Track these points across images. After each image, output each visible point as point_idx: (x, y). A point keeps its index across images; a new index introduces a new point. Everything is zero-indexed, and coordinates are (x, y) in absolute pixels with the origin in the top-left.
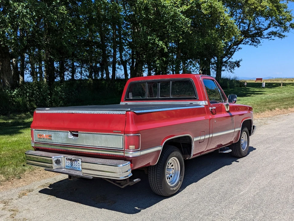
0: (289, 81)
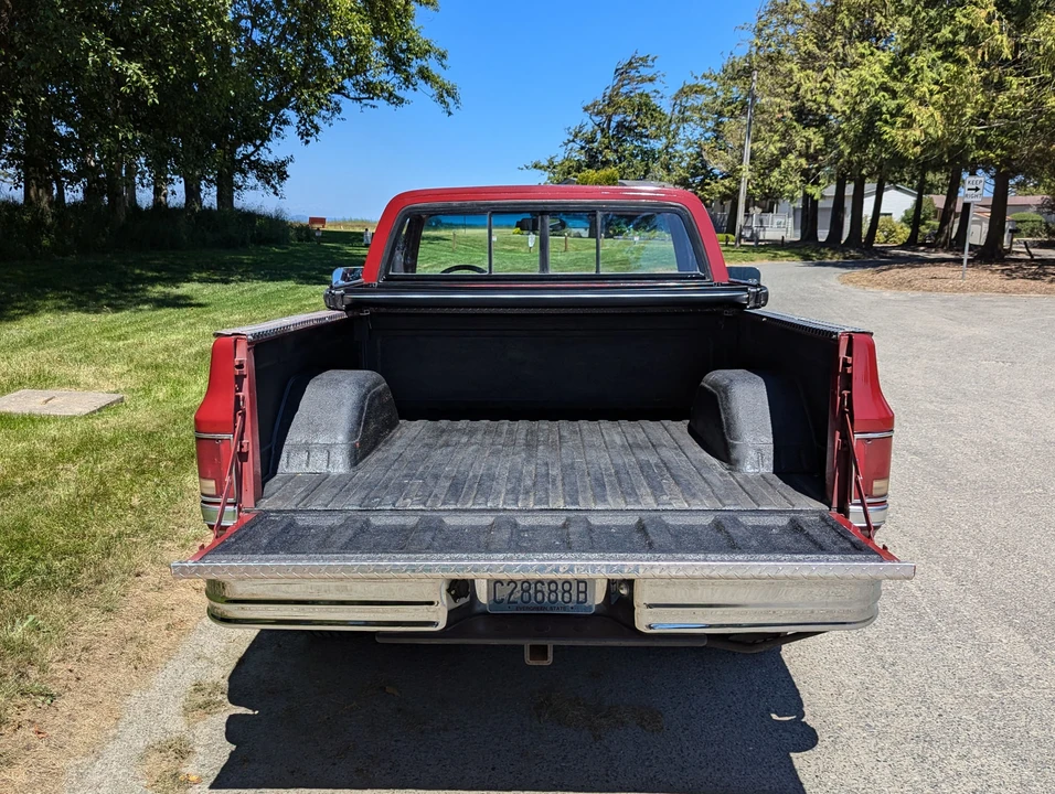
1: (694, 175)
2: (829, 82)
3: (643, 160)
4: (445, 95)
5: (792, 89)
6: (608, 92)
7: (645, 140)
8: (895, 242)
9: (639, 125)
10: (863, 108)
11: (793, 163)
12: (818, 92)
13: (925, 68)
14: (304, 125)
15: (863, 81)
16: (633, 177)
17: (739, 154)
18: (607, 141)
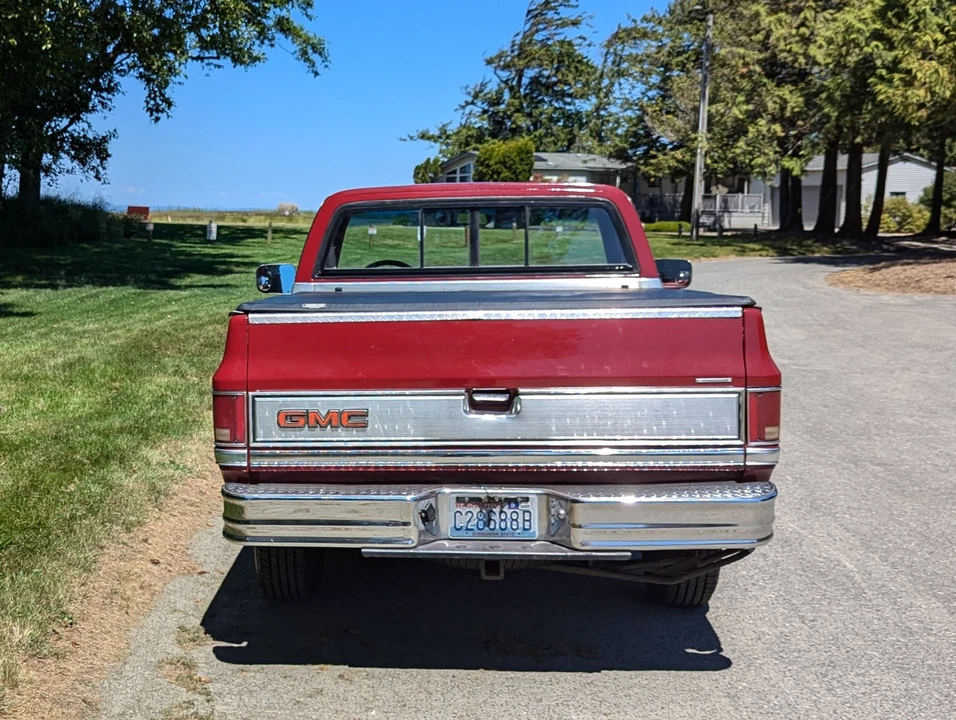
0: (234, 220)
1: (634, 146)
2: (808, 27)
3: (565, 126)
4: (310, 51)
5: (760, 37)
6: (518, 40)
7: (568, 100)
8: (911, 230)
9: (559, 81)
10: (852, 59)
11: (764, 130)
12: (793, 40)
13: (928, 11)
14: (154, 99)
15: (849, 29)
16: (552, 148)
17: (693, 118)
18: (517, 102)
